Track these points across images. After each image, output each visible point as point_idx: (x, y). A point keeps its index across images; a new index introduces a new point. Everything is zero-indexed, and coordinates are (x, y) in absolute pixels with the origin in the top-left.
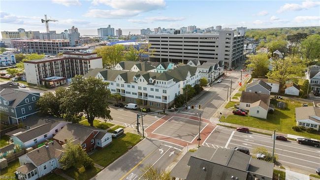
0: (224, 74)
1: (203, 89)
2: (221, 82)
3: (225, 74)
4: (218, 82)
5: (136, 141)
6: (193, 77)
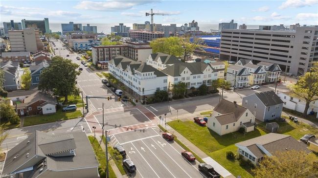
1: (218, 91)
3: (283, 82)
5: (71, 118)
6: (197, 75)
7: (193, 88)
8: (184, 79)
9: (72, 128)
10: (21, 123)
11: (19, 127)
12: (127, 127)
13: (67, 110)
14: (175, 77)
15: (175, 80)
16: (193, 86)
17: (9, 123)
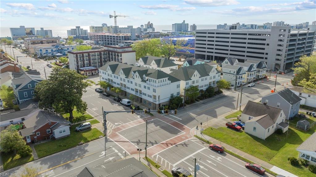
0: (266, 77)
1: (222, 92)
2: (252, 86)
3: (268, 77)
4: (249, 87)
5: (92, 138)
6: (204, 78)
7: (202, 91)
8: (194, 82)
9: (104, 153)
10: (34, 155)
11: (33, 160)
12: (164, 142)
13: (81, 130)
14: (187, 81)
15: (187, 84)
16: (201, 89)
17: (18, 156)
